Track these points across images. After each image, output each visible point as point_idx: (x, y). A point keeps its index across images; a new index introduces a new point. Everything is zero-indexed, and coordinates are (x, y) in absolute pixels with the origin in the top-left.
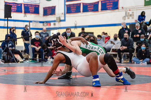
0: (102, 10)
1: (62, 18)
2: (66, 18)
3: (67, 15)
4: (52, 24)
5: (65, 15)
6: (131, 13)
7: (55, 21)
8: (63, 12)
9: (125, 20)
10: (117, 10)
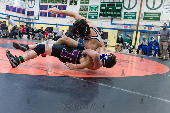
0: (58, 17)
1: (37, 18)
2: (39, 18)
3: (40, 17)
4: (31, 20)
5: (39, 17)
6: (71, 21)
7: (33, 19)
8: (38, 15)
9: (68, 23)
10: (65, 18)
